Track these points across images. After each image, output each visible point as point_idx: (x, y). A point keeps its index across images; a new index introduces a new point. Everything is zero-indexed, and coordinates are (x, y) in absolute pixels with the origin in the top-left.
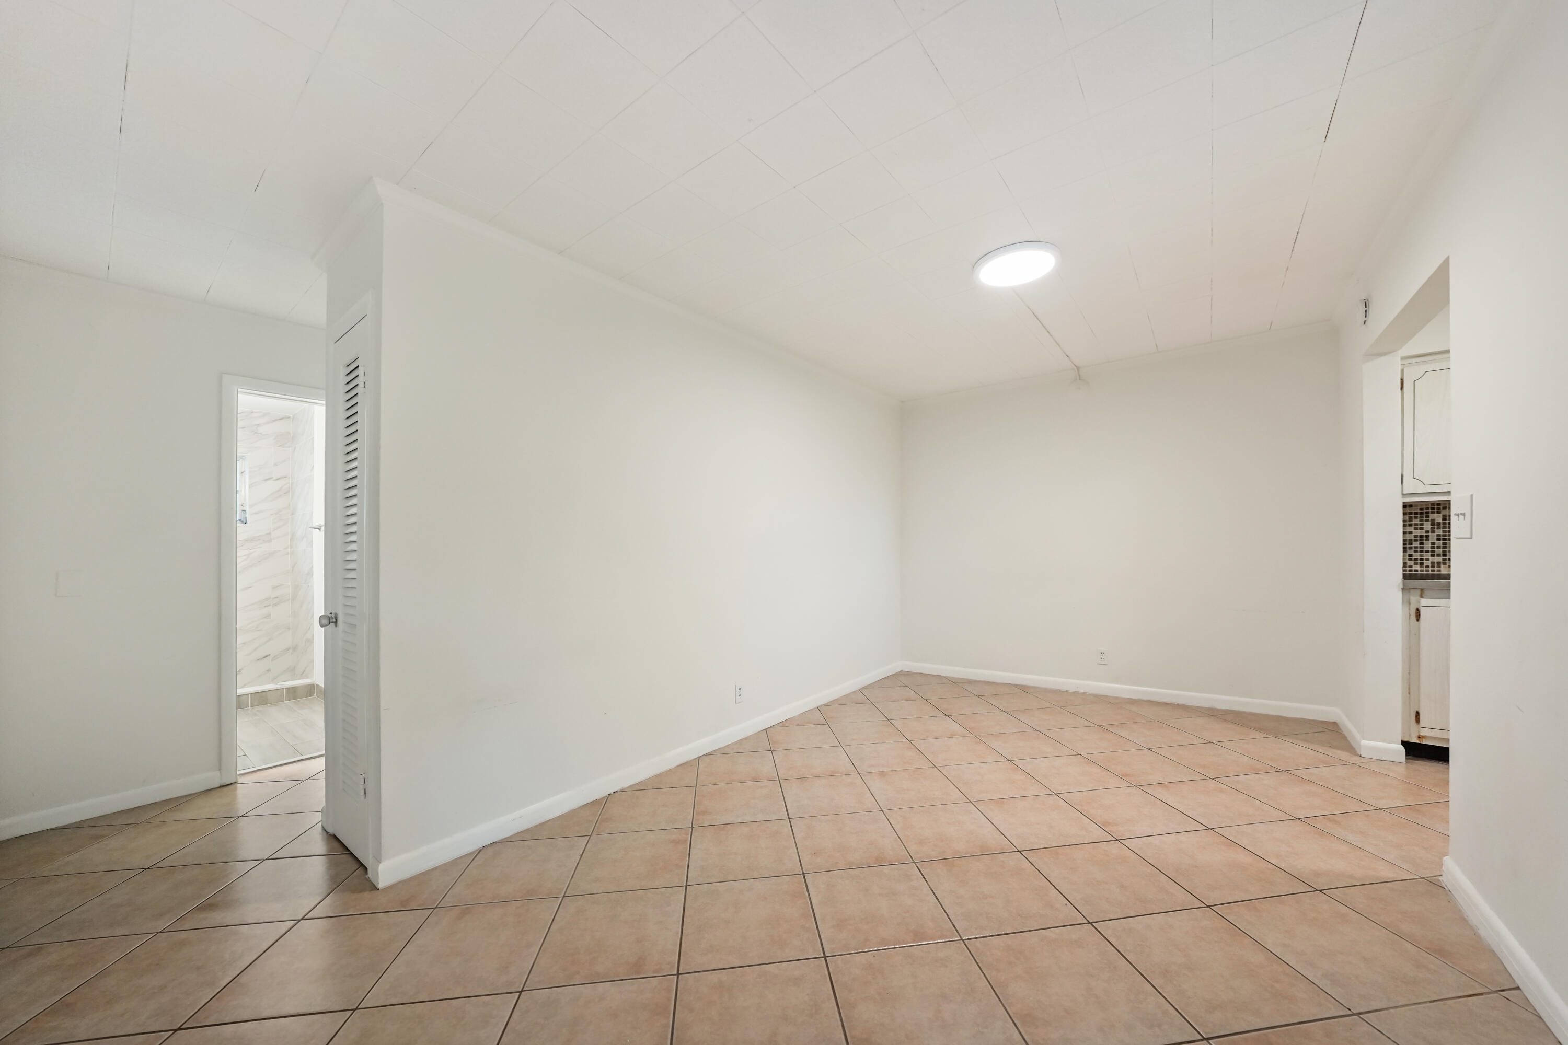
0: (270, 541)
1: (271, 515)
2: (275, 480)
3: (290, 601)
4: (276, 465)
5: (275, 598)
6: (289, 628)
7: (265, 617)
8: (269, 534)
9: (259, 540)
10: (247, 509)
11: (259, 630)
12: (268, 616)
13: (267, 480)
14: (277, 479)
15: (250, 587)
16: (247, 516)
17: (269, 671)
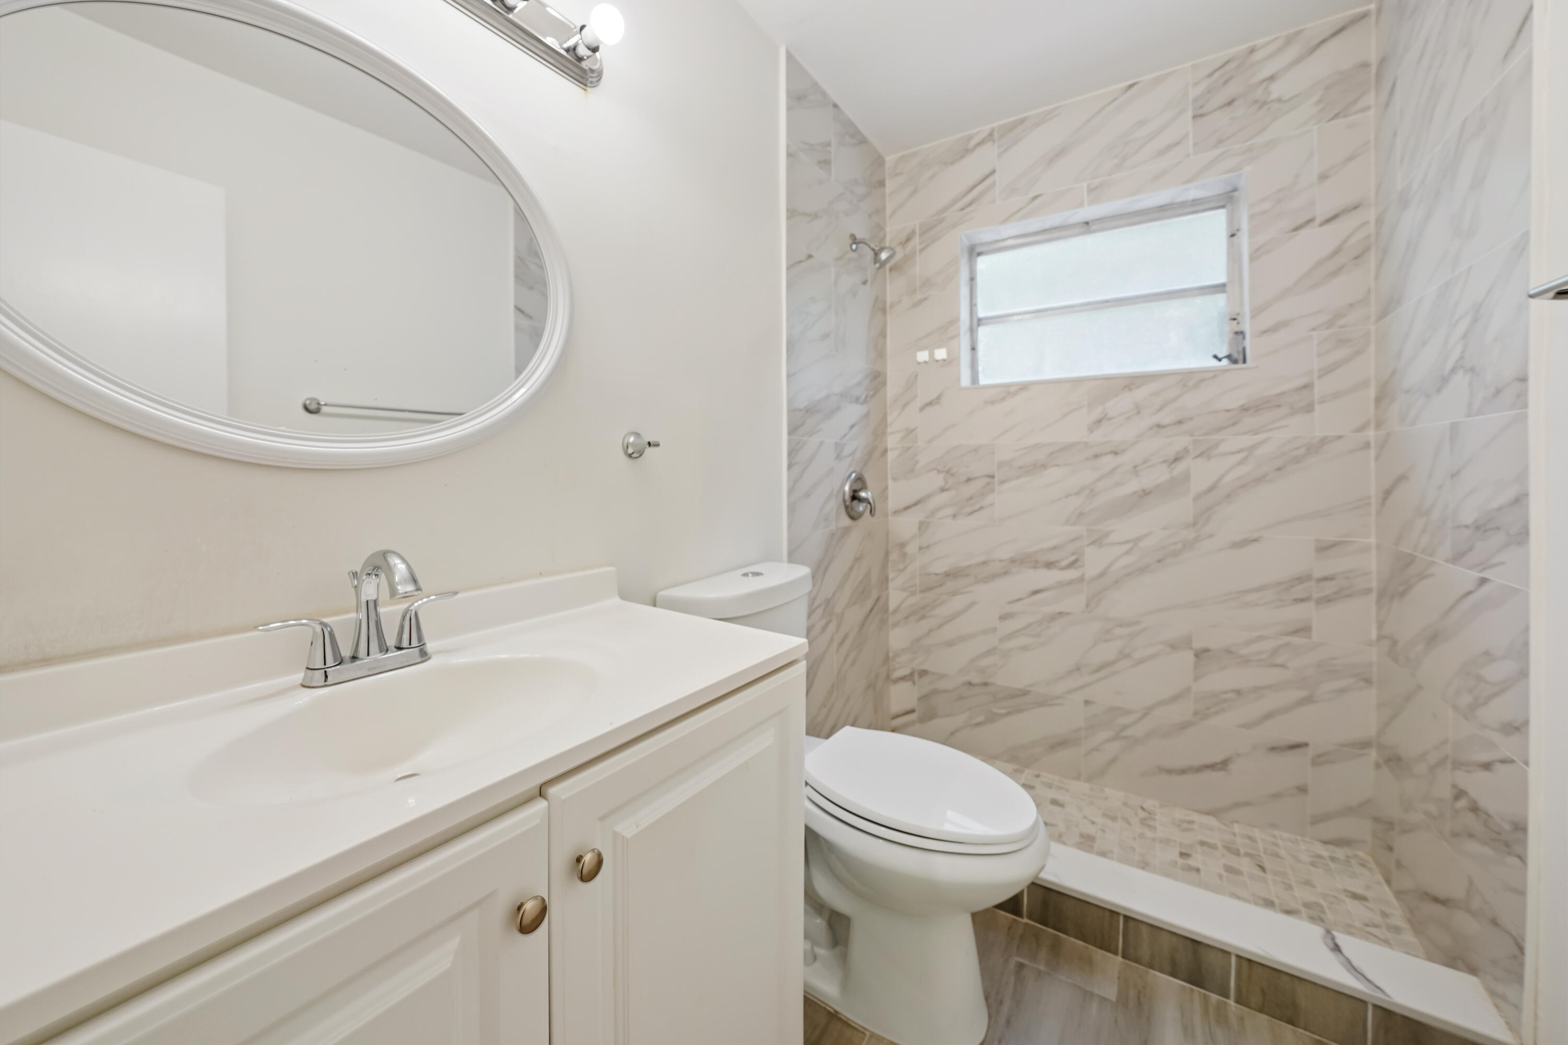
0: (1309, 408)
1: (1314, 329)
2: (1321, 225)
3: (1374, 596)
4: (1323, 177)
5: (1325, 579)
6: (1368, 681)
7: (1295, 632)
8: (1308, 386)
9: (1279, 406)
10: (1247, 327)
11: (1276, 666)
12: (1304, 630)
13: (1297, 229)
14: (1328, 221)
15: (1255, 540)
16: (1248, 343)
17: (1302, 790)
